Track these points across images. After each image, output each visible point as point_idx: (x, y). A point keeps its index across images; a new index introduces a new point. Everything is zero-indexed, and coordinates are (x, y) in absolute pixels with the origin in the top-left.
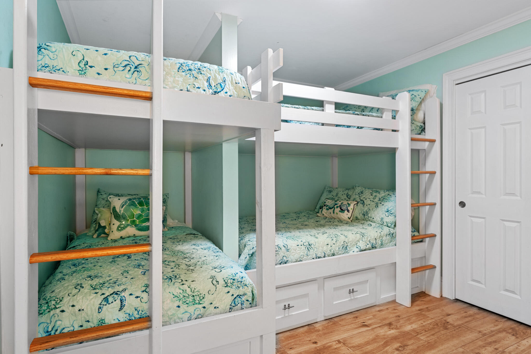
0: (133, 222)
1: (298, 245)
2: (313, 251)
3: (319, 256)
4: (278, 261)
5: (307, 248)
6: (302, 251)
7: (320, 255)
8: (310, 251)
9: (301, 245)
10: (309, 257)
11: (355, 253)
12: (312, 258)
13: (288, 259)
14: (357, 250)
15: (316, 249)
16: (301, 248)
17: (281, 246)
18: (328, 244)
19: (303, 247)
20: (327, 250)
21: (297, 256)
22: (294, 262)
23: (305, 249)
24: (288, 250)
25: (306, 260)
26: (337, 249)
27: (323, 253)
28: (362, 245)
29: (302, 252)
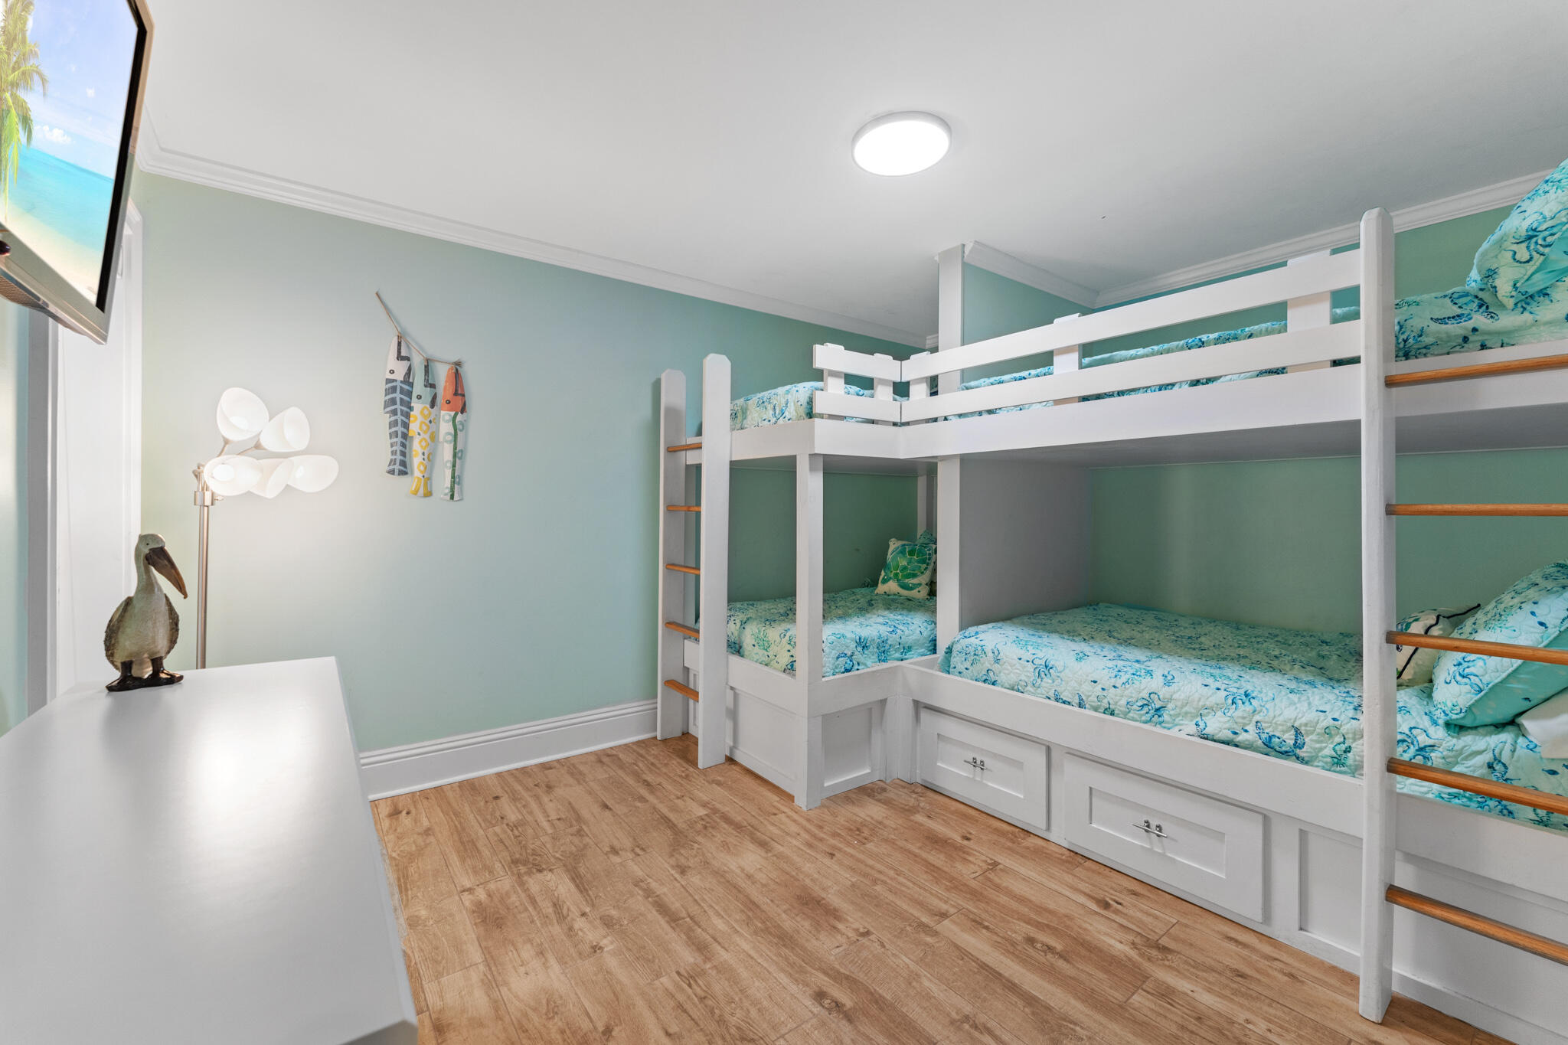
0: (896, 575)
1: (1020, 659)
2: (1050, 681)
3: (1064, 699)
4: (981, 675)
5: (1038, 670)
6: (1027, 673)
7: (1067, 697)
8: (1042, 679)
9: (1028, 661)
10: (1039, 691)
11: (1183, 735)
12: (1044, 696)
13: (997, 678)
14: (1192, 729)
15: (1060, 681)
16: (1025, 667)
17: (988, 649)
18: (1095, 682)
19: (1030, 667)
20: (1091, 693)
21: (1013, 679)
22: (1005, 688)
23: (1032, 670)
24: (997, 661)
25: (1030, 693)
26: (1123, 702)
27: (1077, 697)
28: (1216, 724)
29: (1025, 675)
